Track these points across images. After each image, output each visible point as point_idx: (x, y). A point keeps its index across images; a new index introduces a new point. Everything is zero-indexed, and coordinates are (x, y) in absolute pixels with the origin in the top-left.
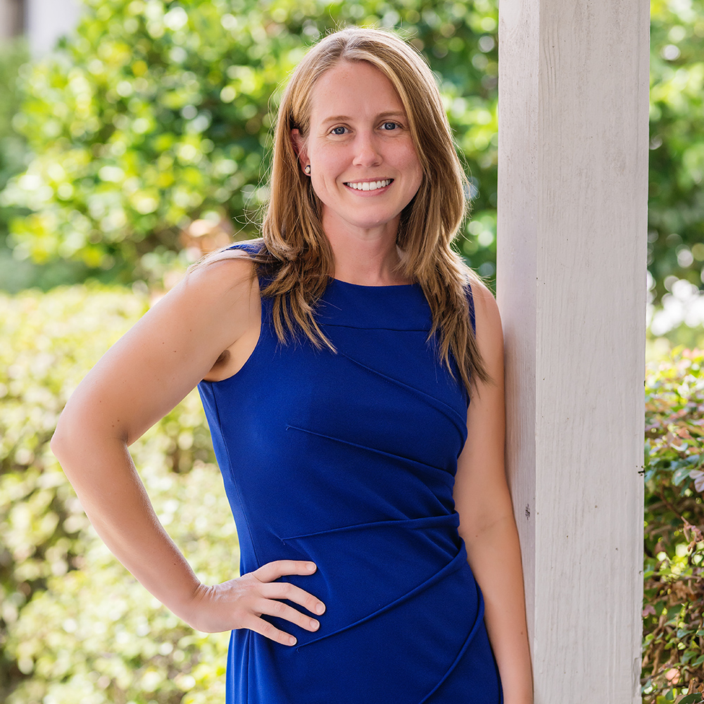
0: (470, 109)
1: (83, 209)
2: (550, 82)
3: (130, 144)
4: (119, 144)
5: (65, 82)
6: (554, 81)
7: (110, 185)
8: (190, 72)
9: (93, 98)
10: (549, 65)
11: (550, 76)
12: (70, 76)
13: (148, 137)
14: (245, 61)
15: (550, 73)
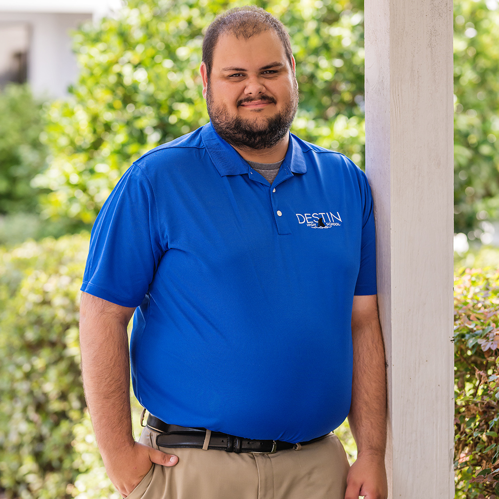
0: (317, 126)
1: (84, 190)
3: (113, 150)
4: (106, 149)
5: (72, 113)
7: (101, 174)
8: (149, 106)
9: (89, 123)
12: (75, 109)
13: (124, 145)
14: (183, 100)
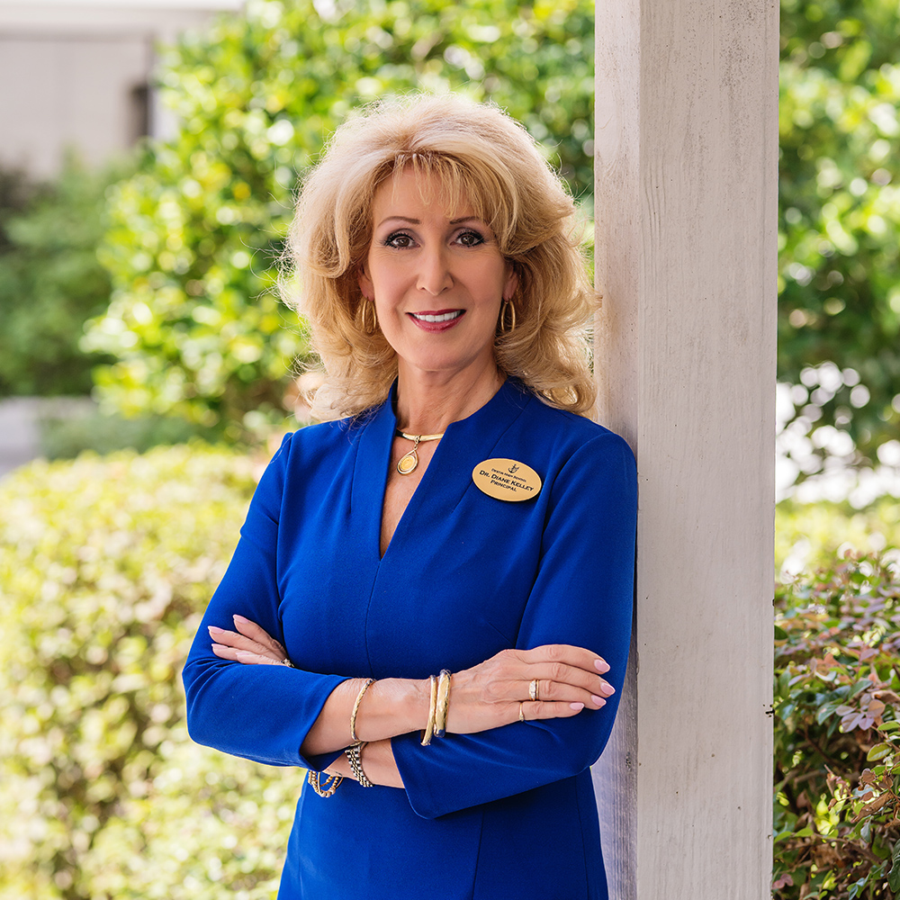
2: (653, 231)
3: (228, 281)
4: (215, 281)
5: (155, 207)
6: (658, 229)
7: (205, 327)
10: (652, 210)
11: (653, 224)
12: (161, 199)
15: (653, 220)
